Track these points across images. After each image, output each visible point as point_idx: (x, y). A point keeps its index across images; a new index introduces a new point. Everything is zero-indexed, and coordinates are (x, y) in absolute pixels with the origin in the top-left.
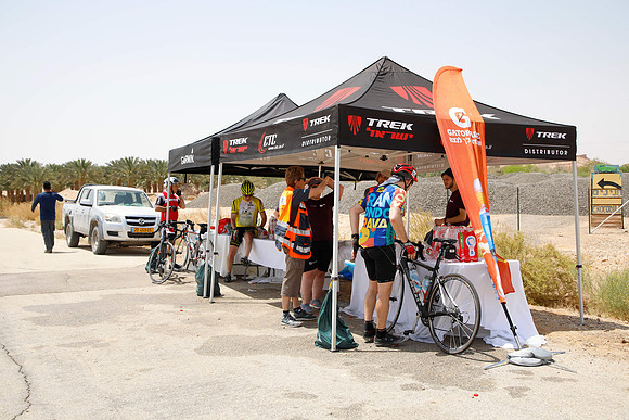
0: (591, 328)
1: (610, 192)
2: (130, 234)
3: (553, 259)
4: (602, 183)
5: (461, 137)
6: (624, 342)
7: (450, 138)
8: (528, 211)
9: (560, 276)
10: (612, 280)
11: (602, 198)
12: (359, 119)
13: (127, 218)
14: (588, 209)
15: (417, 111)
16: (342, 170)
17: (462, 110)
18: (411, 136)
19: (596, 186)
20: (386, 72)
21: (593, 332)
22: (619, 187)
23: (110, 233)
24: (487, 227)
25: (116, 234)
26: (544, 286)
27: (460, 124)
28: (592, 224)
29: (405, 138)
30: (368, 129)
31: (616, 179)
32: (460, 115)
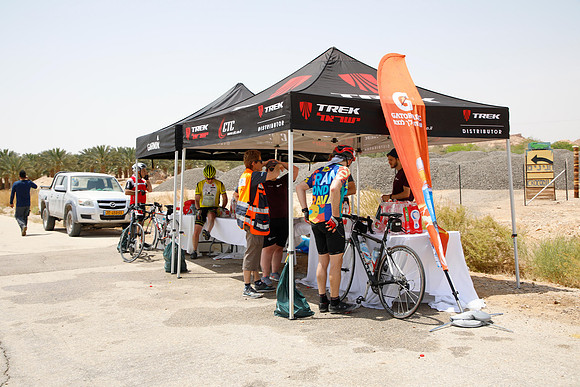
0: (526, 292)
1: (543, 167)
2: (102, 217)
3: (492, 229)
4: (535, 159)
5: (404, 119)
6: (556, 303)
7: (394, 120)
8: (469, 186)
9: (499, 245)
10: (545, 248)
11: (536, 172)
12: (310, 105)
13: (99, 202)
14: (523, 184)
15: (363, 97)
16: (295, 153)
17: (405, 94)
18: (359, 120)
19: (530, 162)
20: (334, 61)
21: (528, 295)
22: (551, 163)
23: (83, 216)
24: (429, 202)
25: (89, 217)
26: (485, 254)
27: (402, 108)
28: (528, 197)
29: (353, 122)
30: (318, 114)
31: (548, 155)
32: (403, 99)
